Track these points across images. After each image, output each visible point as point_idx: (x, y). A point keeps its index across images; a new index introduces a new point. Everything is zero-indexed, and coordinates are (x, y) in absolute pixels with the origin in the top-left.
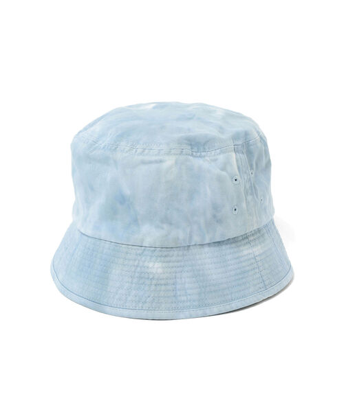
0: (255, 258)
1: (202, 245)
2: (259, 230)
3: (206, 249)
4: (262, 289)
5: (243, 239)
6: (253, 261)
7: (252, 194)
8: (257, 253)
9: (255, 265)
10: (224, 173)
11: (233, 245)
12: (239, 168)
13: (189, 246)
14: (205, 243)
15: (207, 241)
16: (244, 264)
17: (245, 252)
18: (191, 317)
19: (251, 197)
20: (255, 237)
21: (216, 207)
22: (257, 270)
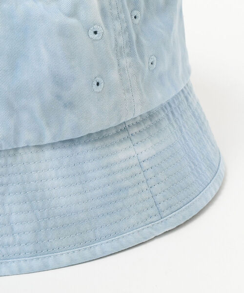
0: (140, 165)
1: (40, 147)
2: (150, 115)
3: (48, 153)
4: (154, 219)
5: (118, 133)
6: (137, 170)
7: (131, 54)
8: (143, 156)
9: (141, 177)
10: (73, 21)
11: (98, 144)
12: (103, 11)
13: (16, 149)
14: (45, 143)
15: (48, 139)
16: (119, 176)
17: (122, 156)
18: (20, 272)
19: (129, 60)
20: (143, 127)
21: (59, 82)
22: (144, 186)
